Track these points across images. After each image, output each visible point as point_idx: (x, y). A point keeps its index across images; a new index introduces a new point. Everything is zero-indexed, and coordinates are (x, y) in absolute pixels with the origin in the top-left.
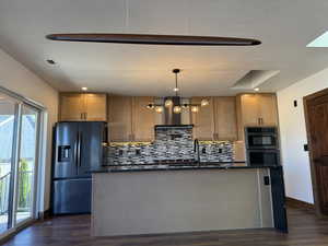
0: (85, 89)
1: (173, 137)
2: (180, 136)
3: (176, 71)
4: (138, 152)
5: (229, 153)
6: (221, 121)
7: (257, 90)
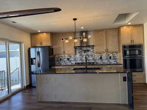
0: (39, 31)
1: (85, 51)
2: (88, 51)
3: (75, 19)
4: (68, 59)
5: (115, 59)
6: (110, 42)
7: (129, 23)
